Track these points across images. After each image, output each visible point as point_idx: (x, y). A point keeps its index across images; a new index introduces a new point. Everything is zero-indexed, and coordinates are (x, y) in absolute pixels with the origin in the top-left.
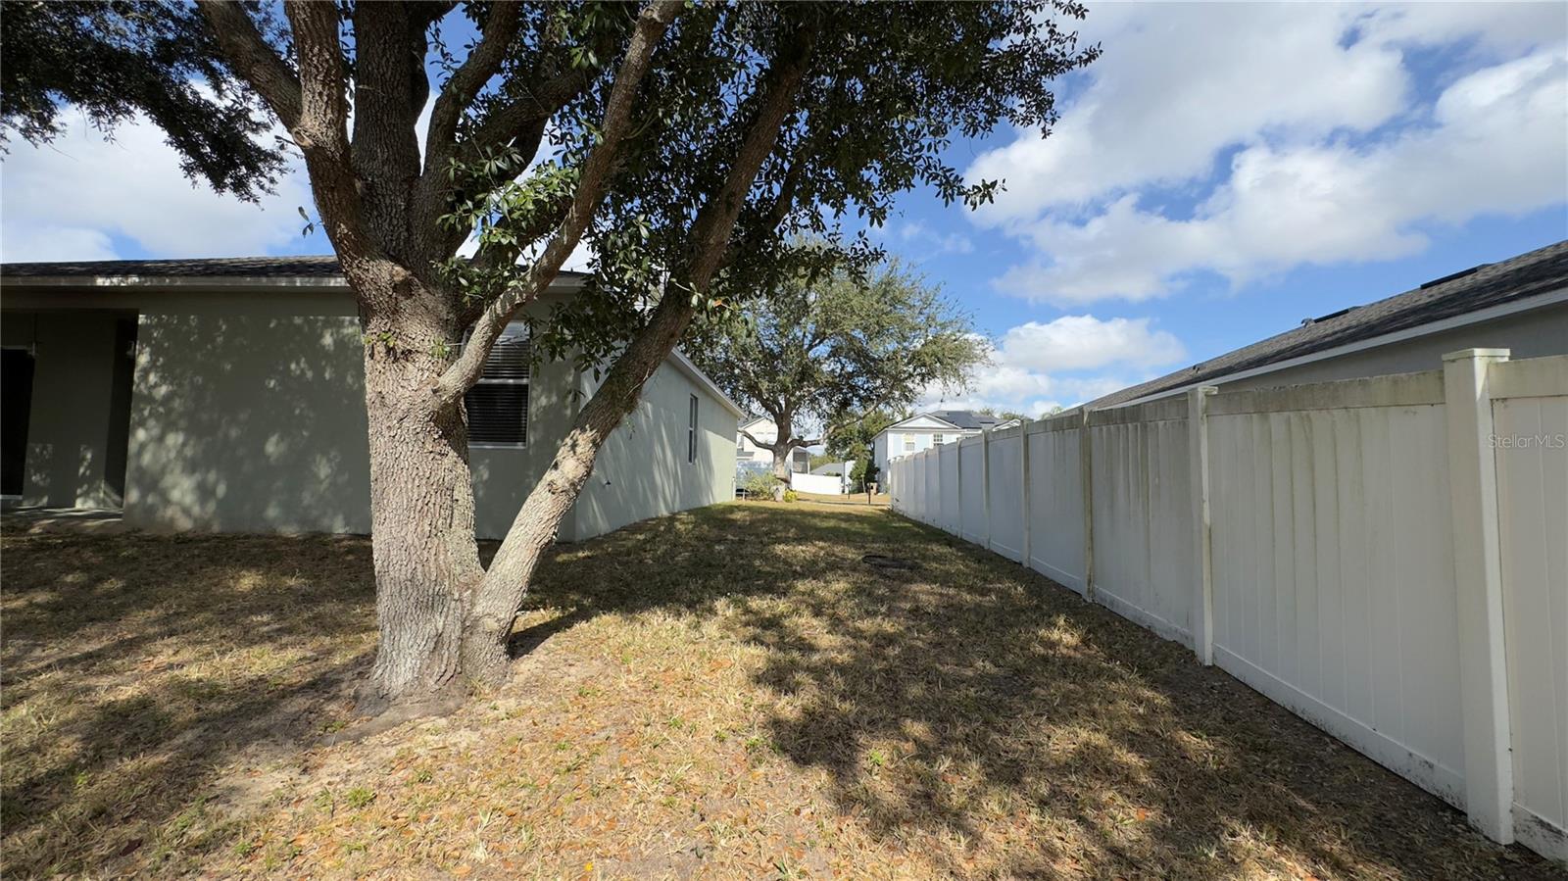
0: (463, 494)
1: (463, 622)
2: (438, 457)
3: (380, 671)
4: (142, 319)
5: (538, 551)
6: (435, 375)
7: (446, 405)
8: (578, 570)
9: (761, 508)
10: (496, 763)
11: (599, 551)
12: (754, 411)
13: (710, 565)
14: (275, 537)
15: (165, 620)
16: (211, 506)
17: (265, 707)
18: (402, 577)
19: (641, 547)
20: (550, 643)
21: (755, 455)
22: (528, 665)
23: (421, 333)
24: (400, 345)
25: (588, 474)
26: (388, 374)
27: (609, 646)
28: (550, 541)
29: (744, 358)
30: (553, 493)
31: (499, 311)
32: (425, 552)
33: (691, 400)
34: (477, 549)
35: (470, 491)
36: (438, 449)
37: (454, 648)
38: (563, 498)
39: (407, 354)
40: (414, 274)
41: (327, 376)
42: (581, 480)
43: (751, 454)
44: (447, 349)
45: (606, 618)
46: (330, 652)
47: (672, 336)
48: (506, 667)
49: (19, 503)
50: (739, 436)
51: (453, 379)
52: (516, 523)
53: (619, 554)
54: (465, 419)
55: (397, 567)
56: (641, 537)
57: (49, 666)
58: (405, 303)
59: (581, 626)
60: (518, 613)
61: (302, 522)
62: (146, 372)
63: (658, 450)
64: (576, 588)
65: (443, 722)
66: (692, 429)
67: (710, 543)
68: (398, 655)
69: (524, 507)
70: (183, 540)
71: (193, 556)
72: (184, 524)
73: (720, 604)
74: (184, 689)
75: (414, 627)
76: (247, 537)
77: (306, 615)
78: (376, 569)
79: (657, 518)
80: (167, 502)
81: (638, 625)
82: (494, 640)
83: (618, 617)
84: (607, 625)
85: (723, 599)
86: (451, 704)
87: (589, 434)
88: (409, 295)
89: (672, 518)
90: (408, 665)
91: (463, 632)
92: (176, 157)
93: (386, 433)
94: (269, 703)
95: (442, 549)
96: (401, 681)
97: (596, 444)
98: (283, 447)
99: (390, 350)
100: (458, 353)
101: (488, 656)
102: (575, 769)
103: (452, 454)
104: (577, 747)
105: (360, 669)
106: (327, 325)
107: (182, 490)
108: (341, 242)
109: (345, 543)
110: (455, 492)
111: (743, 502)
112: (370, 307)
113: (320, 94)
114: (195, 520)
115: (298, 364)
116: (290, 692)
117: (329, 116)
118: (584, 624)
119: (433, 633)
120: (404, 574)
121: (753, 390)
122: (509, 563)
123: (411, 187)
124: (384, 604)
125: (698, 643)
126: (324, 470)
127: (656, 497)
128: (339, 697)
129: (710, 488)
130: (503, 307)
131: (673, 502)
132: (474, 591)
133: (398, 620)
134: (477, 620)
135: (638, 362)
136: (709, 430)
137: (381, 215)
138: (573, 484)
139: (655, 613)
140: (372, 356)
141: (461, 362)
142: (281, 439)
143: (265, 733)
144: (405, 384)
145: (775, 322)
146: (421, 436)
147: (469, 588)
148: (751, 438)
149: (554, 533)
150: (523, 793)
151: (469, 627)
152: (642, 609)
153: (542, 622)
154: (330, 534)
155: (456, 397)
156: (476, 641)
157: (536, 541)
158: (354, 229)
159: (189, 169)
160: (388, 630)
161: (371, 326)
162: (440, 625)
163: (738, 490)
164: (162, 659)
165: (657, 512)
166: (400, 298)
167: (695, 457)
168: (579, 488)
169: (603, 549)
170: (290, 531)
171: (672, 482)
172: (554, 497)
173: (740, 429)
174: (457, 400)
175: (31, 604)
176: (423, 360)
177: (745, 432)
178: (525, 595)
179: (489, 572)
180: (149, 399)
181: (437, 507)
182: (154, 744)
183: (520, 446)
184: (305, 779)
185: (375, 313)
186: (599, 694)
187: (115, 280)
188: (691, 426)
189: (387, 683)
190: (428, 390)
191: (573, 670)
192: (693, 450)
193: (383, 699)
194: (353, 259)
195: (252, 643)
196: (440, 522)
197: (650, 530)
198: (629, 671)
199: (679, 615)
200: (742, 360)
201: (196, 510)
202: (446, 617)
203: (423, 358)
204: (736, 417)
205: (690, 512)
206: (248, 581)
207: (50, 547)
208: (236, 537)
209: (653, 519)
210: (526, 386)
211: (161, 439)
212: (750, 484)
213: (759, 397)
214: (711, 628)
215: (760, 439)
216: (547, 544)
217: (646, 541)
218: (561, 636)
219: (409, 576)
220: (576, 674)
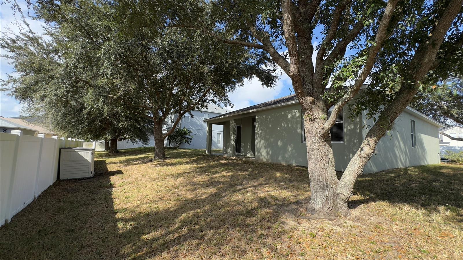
0: (331, 157)
1: (334, 194)
2: (324, 146)
3: (312, 203)
4: (256, 117)
5: (356, 176)
6: (322, 124)
7: (326, 132)
8: (367, 184)
9: (459, 168)
10: (349, 239)
11: (374, 179)
12: (448, 124)
13: (431, 191)
14: (281, 165)
15: (265, 181)
16: (269, 156)
17: (287, 205)
18: (316, 179)
19: (394, 179)
20: (362, 206)
21: (451, 143)
22: (355, 212)
23: (318, 114)
24: (312, 117)
25: (374, 152)
26: (310, 125)
27: (386, 213)
28: (361, 173)
29: (440, 101)
30: (361, 158)
31: (340, 104)
32: (322, 173)
33: (411, 122)
34: (336, 173)
35: (333, 156)
36: (324, 144)
37: (332, 201)
38: (365, 160)
39: (314, 119)
40: (315, 98)
41: (289, 126)
42: (371, 154)
43: (449, 143)
44: (325, 117)
45: (382, 203)
46: (298, 195)
47: (407, 101)
48: (348, 211)
49: (240, 154)
50: (440, 135)
51: (328, 125)
52: (348, 166)
53: (384, 180)
54: (330, 135)
55: (315, 176)
56: (393, 175)
57: (250, 186)
58: (313, 106)
59: (372, 204)
60: (351, 195)
61: (286, 161)
62: (257, 128)
63: (397, 143)
64: (368, 190)
65: (330, 222)
66: (413, 134)
67: (430, 182)
68: (316, 199)
69: (351, 162)
70: (265, 164)
71: (267, 167)
72: (265, 160)
73: (441, 208)
74: (272, 197)
75: (320, 193)
76: (276, 164)
77: (291, 185)
78: (310, 176)
79: (398, 168)
80: (261, 155)
81: (397, 208)
82: (343, 202)
83: (387, 204)
84: (383, 205)
85: (443, 207)
86: (332, 217)
87: (373, 138)
88: (314, 104)
89: (406, 169)
90: (319, 203)
91: (334, 197)
92: (261, 83)
93: (310, 140)
94: (288, 204)
95: (326, 172)
96: (318, 207)
97: (376, 142)
98: (281, 143)
99: (310, 119)
100: (328, 118)
101: (342, 206)
102: (379, 253)
103: (327, 145)
104: (379, 245)
105: (306, 201)
106: (289, 113)
107: (264, 153)
108: (299, 94)
109: (296, 167)
110: (329, 156)
111: (445, 164)
112: (305, 108)
113: (294, 62)
114: (266, 159)
115: (283, 123)
116: (291, 203)
117: (296, 66)
118: (373, 203)
119: (326, 196)
120: (317, 178)
121: (447, 114)
122: (347, 179)
123: (313, 76)
124: (312, 185)
125: (431, 222)
126: (290, 149)
127: (397, 161)
128: (302, 207)
129: (425, 158)
130: (342, 103)
131: (406, 162)
132: (336, 185)
133: (316, 190)
134: (338, 194)
135: (392, 112)
136: (421, 133)
137: (306, 85)
138: (368, 155)
139: (405, 206)
140: (306, 121)
141: (329, 120)
142: (281, 141)
143: (288, 211)
144: (314, 127)
145: (459, 82)
146: (319, 141)
147: (335, 184)
148: (447, 135)
149: (362, 171)
150: (360, 253)
151: (336, 196)
152: (399, 202)
153: (357, 199)
154: (292, 165)
155: (328, 130)
156: (338, 200)
157: (356, 173)
158: (301, 91)
159: (263, 85)
160: (313, 192)
161: (305, 113)
162: (327, 194)
163: (442, 159)
164: (266, 189)
165: (398, 166)
166: (312, 105)
167: (415, 145)
168: (370, 156)
169: (376, 178)
170: (284, 163)
171: (404, 155)
172: (361, 159)
173: (439, 132)
174: (328, 131)
175: (245, 174)
176: (318, 121)
177: (443, 133)
178: (353, 190)
179: (340, 181)
180: (258, 134)
181: (325, 160)
182: (269, 207)
183: (342, 142)
184: (299, 225)
185: (306, 110)
186: (385, 229)
187: (252, 110)
188: (412, 132)
189: (314, 206)
190: (321, 128)
191: (372, 218)
192: (414, 141)
193: (313, 211)
194: (301, 98)
195: (281, 189)
196: (325, 165)
197: (396, 173)
198: (397, 225)
199: (417, 208)
200: (438, 102)
201: (266, 157)
202: (329, 192)
203: (318, 120)
204: (438, 127)
205: (415, 167)
206: (278, 174)
207: (246, 163)
208: (274, 164)
209: (396, 169)
210: (343, 123)
211: (260, 142)
212: (450, 157)
213: (452, 117)
214: (437, 218)
215: (453, 136)
216: (359, 174)
217: (395, 177)
218: (365, 205)
219: (318, 179)
220: (373, 220)
